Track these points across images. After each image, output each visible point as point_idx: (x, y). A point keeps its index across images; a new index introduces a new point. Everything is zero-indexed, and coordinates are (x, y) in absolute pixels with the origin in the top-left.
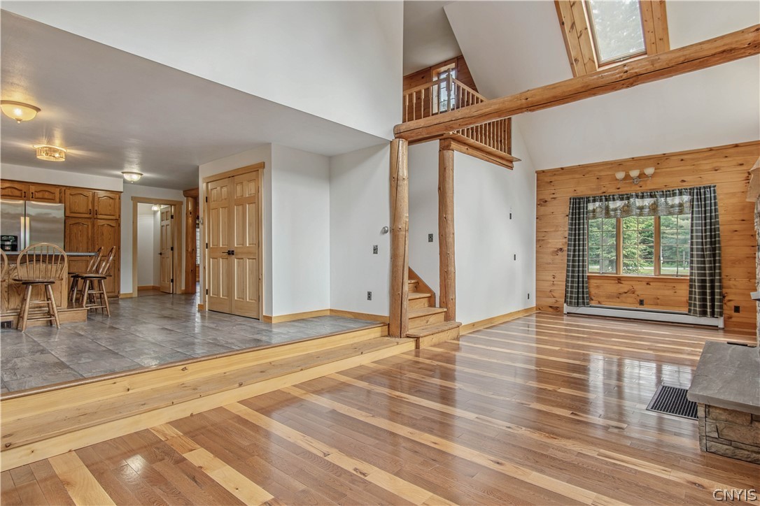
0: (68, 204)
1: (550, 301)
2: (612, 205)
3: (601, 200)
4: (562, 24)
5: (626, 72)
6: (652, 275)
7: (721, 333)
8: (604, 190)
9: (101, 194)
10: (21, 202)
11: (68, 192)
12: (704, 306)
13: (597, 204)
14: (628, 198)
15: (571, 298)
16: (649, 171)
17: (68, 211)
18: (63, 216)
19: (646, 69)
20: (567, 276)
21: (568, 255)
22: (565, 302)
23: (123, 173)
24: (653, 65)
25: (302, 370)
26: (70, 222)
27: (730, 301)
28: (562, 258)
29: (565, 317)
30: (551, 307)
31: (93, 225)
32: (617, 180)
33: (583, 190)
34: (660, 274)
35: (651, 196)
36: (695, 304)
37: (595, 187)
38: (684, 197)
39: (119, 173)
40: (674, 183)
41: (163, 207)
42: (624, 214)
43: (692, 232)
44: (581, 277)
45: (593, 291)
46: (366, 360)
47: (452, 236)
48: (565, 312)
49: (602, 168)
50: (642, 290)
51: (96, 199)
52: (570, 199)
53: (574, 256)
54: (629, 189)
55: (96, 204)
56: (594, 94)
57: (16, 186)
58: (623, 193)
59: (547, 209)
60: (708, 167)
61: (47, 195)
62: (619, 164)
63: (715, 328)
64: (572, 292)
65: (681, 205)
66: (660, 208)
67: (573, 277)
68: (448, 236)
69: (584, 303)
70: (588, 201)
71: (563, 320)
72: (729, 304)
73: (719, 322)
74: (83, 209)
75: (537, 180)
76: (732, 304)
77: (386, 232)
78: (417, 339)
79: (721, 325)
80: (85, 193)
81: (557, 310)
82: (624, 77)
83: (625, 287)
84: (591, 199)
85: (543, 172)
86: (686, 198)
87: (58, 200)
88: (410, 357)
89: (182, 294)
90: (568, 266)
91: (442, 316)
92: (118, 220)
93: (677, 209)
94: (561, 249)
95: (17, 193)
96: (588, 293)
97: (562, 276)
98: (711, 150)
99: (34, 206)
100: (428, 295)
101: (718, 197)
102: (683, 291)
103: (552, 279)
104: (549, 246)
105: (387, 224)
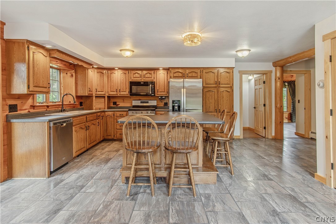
0: (204, 79)
9: (222, 70)
10: (182, 80)
11: (204, 71)
17: (204, 84)
18: (202, 86)
23: (237, 52)
26: (206, 90)
31: (218, 92)
39: (234, 52)
41: (255, 76)
51: (219, 74)
55: (219, 78)
57: (180, 71)
61: (194, 74)
74: (212, 82)
80: (213, 71)
87: (199, 77)
89: (272, 139)
92: (232, 88)
95: (180, 75)
99: (187, 82)
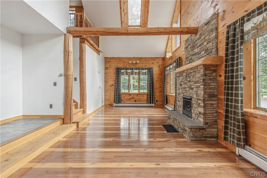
1: (109, 103)
2: (128, 71)
3: (125, 69)
4: (121, 8)
5: (159, 30)
6: (137, 93)
7: (154, 108)
8: (126, 66)
12: (150, 101)
13: (124, 70)
14: (133, 69)
15: (116, 101)
16: (138, 62)
19: (164, 31)
20: (115, 94)
21: (115, 87)
22: (114, 102)
24: (165, 30)
25: (34, 151)
27: (155, 99)
28: (113, 88)
29: (114, 108)
30: (109, 104)
32: (129, 63)
33: (120, 66)
34: (140, 92)
35: (138, 69)
36: (148, 101)
37: (123, 65)
38: (146, 70)
40: (144, 66)
42: (131, 74)
43: (148, 80)
44: (119, 94)
45: (122, 98)
46: (61, 137)
47: (85, 79)
48: (114, 106)
49: (125, 59)
50: (136, 97)
52: (116, 68)
53: (117, 87)
54: (132, 67)
56: (149, 35)
58: (131, 68)
59: (108, 71)
60: (151, 63)
62: (130, 59)
63: (152, 107)
64: (116, 99)
65: (145, 73)
66: (140, 73)
67: (117, 94)
68: (84, 79)
69: (120, 102)
70: (121, 69)
71: (113, 108)
72: (155, 100)
73: (153, 105)
75: (105, 60)
76: (156, 100)
77: (62, 76)
78: (78, 123)
79: (154, 106)
81: (111, 105)
82: (158, 32)
83: (131, 97)
84: (122, 69)
85: (107, 58)
86: (147, 71)
88: (75, 132)
90: (115, 90)
91: (82, 112)
93: (144, 74)
94: (113, 85)
96: (121, 99)
97: (113, 94)
98: (152, 58)
100: (75, 104)
101: (153, 71)
102: (145, 97)
103: (109, 95)
104: (109, 83)
105: (63, 72)
